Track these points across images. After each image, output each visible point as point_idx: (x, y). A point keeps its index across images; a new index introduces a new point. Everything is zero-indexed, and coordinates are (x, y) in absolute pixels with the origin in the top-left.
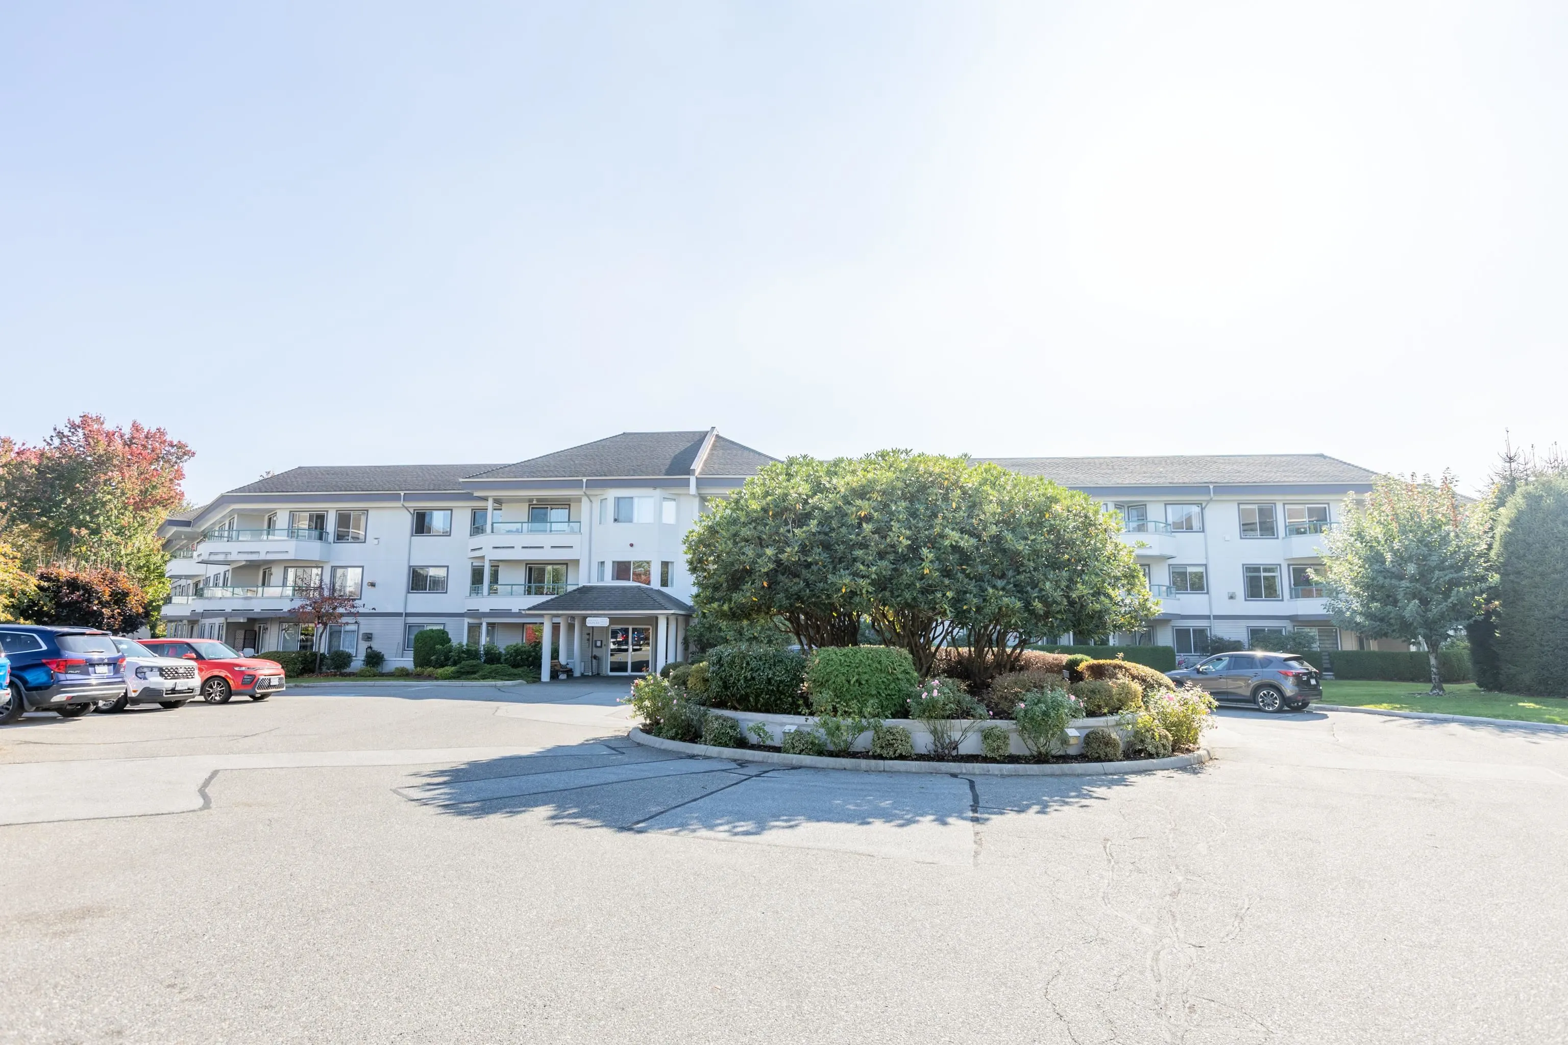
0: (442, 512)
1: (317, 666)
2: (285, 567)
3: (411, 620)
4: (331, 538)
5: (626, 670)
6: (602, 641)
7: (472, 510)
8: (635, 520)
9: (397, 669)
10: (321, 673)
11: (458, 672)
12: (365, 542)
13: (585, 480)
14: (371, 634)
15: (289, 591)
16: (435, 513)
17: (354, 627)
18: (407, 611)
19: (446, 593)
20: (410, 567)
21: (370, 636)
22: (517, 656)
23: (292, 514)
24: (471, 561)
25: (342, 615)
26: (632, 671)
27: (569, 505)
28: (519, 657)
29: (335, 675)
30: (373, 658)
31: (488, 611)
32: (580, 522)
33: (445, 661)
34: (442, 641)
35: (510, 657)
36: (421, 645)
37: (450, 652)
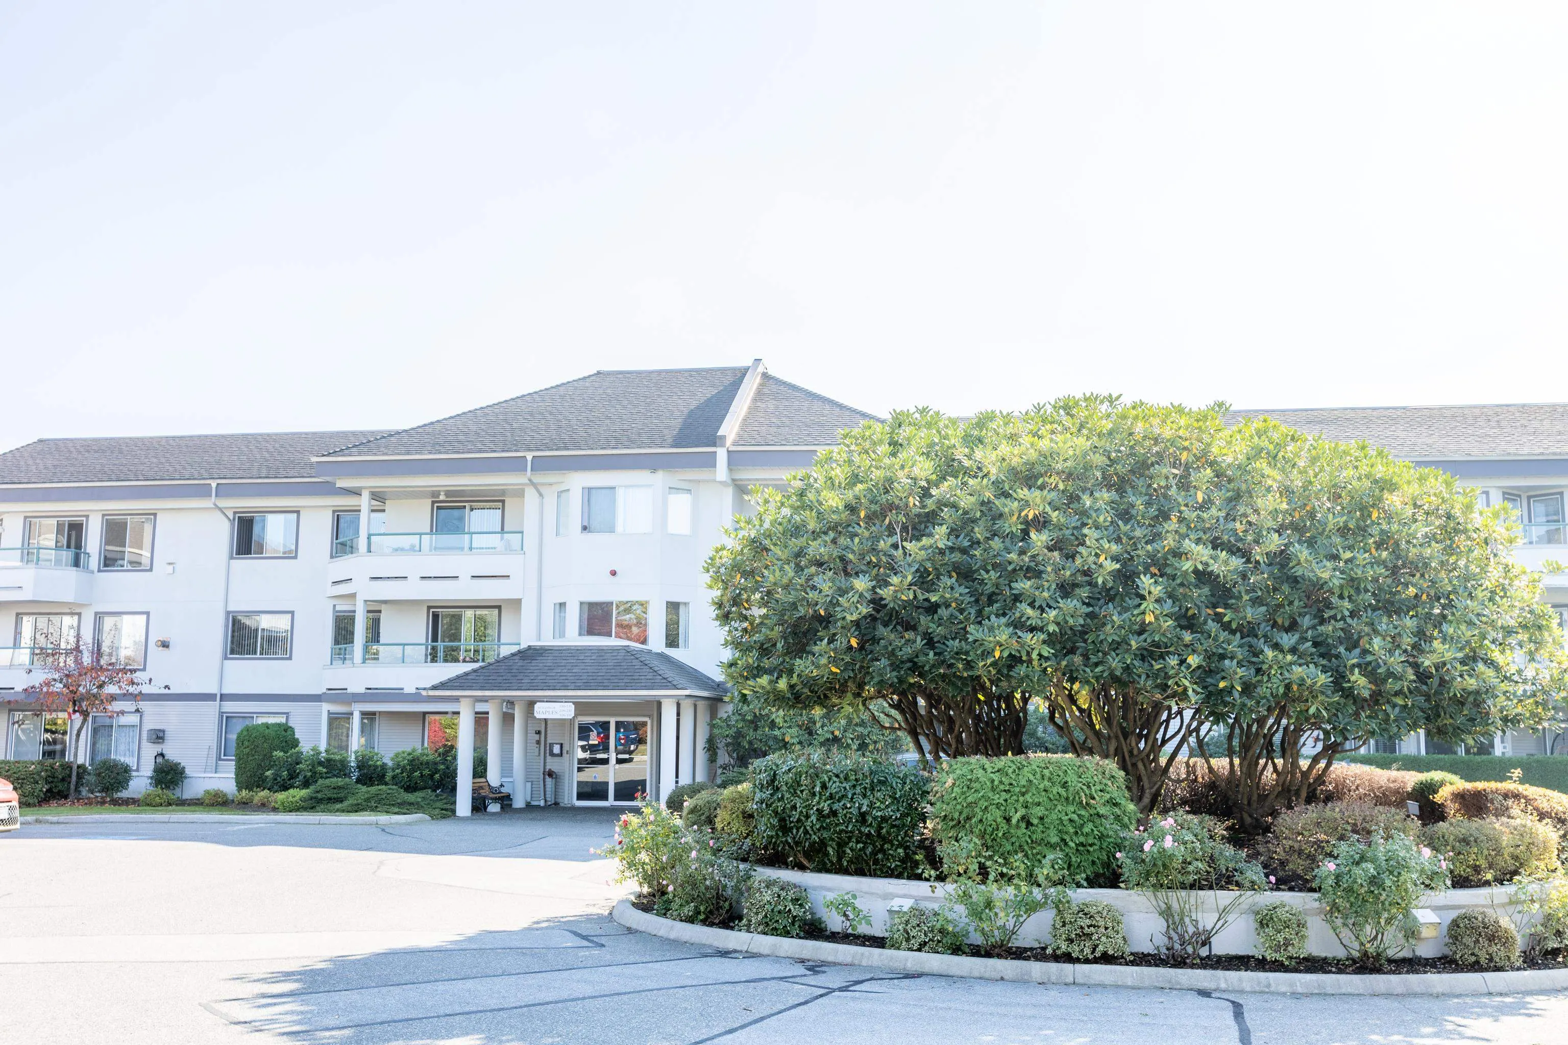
0: (282, 516)
1: (72, 787)
2: (18, 614)
3: (230, 707)
4: (94, 562)
5: (607, 800)
6: (561, 745)
7: (334, 512)
8: (619, 528)
9: (207, 792)
10: (78, 800)
11: (311, 798)
12: (151, 570)
13: (529, 458)
14: (163, 731)
15: (24, 656)
16: (270, 518)
17: (134, 719)
18: (225, 691)
19: (290, 658)
20: (228, 613)
21: (161, 734)
22: (413, 770)
23: (29, 522)
24: (333, 601)
25: (113, 698)
26: (616, 799)
27: (503, 502)
28: (417, 774)
29: (103, 803)
30: (167, 773)
31: (363, 691)
32: (522, 532)
33: (289, 780)
34: (284, 744)
35: (402, 773)
36: (247, 750)
37: (298, 764)
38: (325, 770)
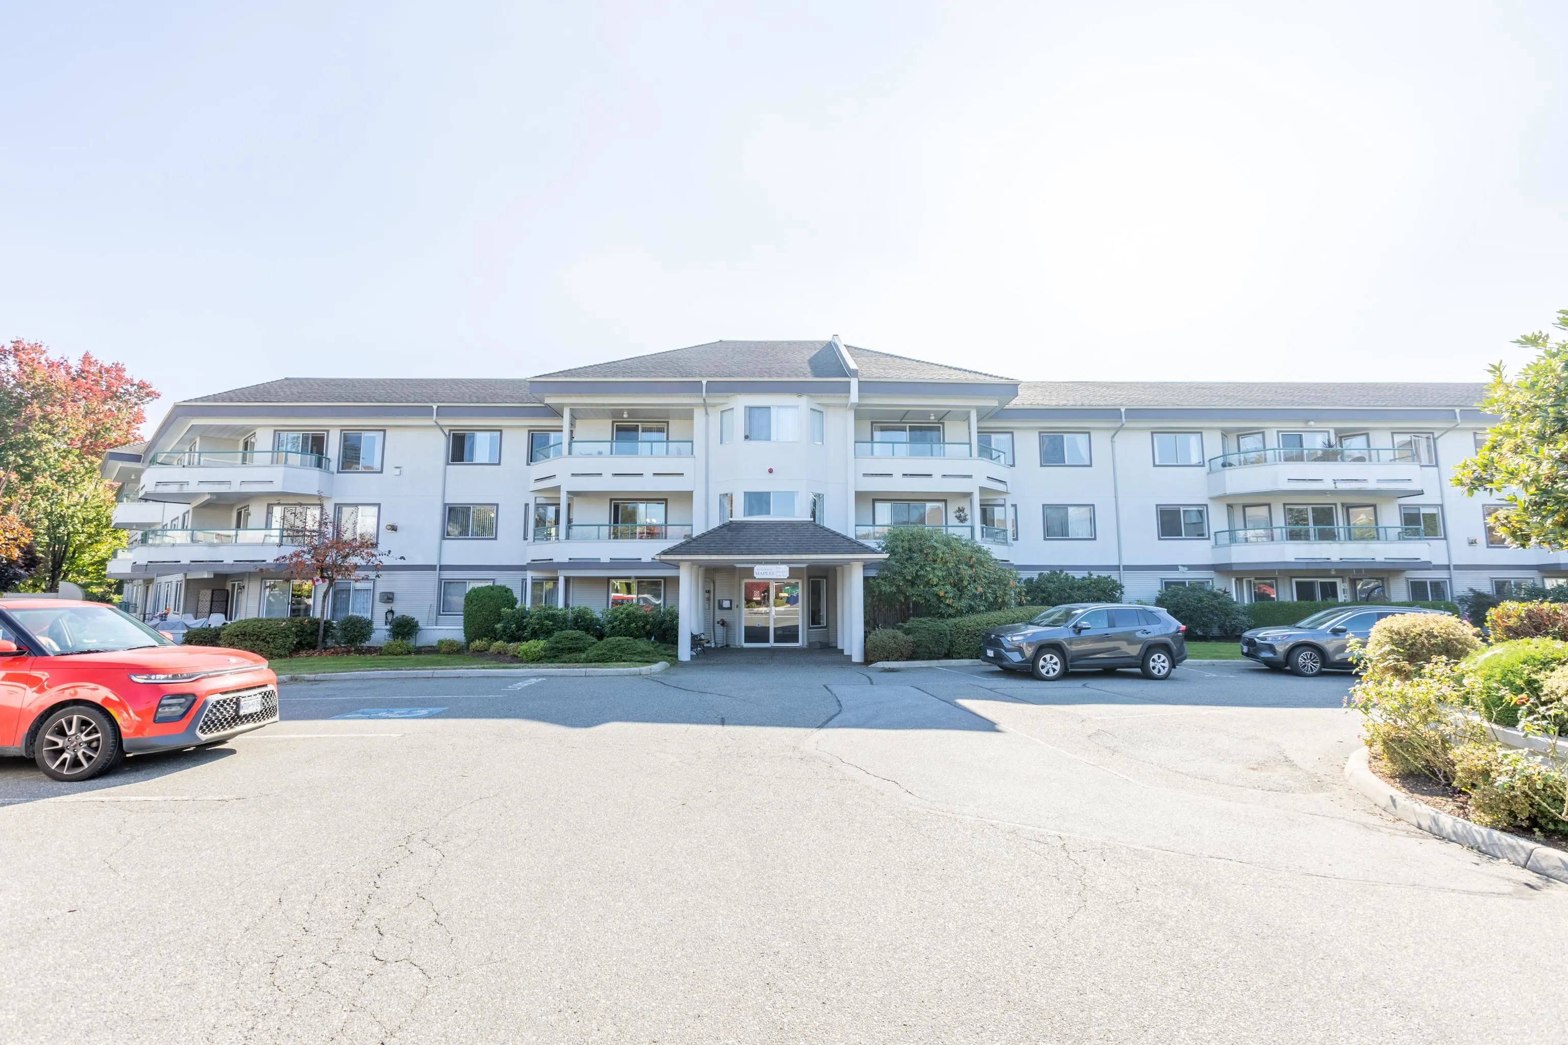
0: (488, 434)
1: (320, 639)
2: (269, 505)
3: (447, 575)
4: (334, 466)
5: (768, 641)
7: (529, 431)
8: (773, 437)
9: (441, 642)
10: (326, 649)
11: (553, 649)
12: (381, 472)
13: (704, 382)
14: (393, 594)
15: (275, 536)
16: (478, 435)
17: (368, 585)
18: (443, 563)
19: (496, 539)
20: (445, 505)
21: (391, 596)
22: (630, 623)
23: (277, 433)
24: (533, 495)
25: (356, 567)
26: (775, 641)
27: (668, 423)
28: (633, 625)
29: (348, 652)
30: (405, 627)
31: (567, 560)
32: (692, 442)
33: (517, 631)
34: (506, 602)
35: (620, 625)
36: (476, 607)
37: (523, 618)
38: (551, 623)
